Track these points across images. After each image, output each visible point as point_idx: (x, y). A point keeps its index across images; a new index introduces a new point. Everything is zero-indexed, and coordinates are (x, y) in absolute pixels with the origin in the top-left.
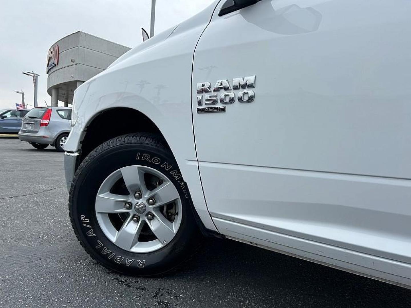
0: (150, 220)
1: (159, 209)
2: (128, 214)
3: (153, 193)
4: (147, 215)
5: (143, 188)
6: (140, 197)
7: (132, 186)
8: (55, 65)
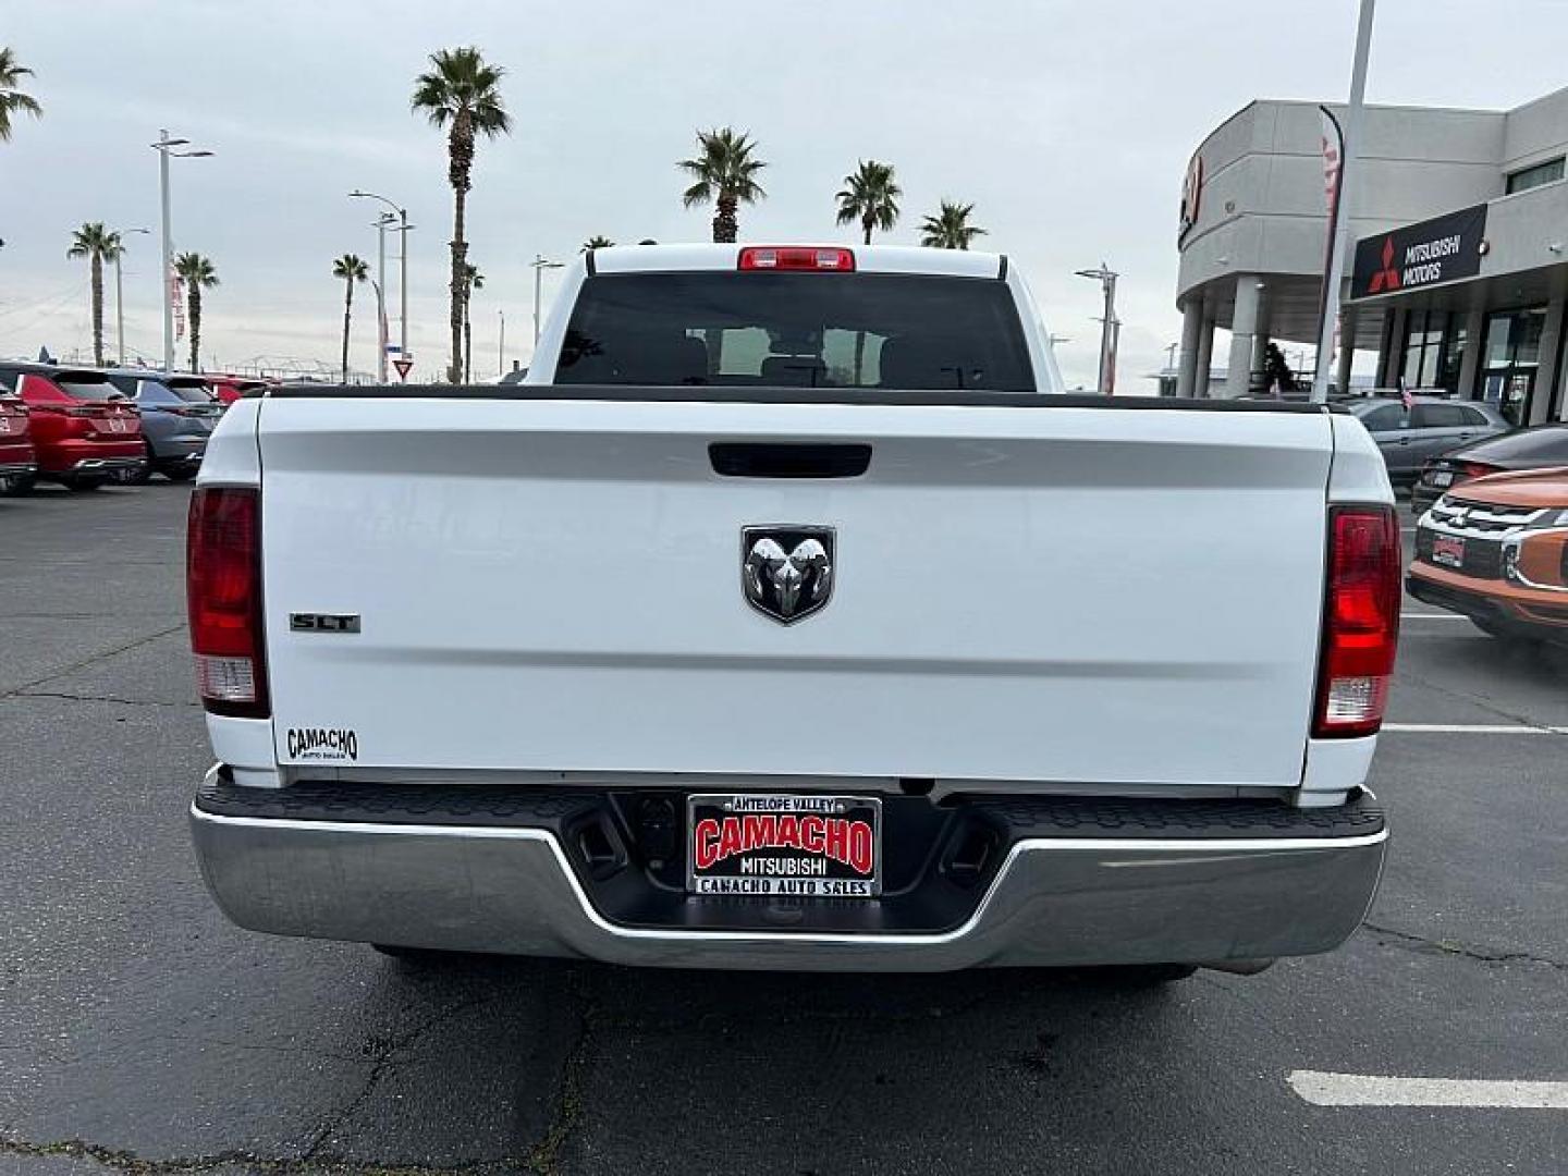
8: (1190, 226)
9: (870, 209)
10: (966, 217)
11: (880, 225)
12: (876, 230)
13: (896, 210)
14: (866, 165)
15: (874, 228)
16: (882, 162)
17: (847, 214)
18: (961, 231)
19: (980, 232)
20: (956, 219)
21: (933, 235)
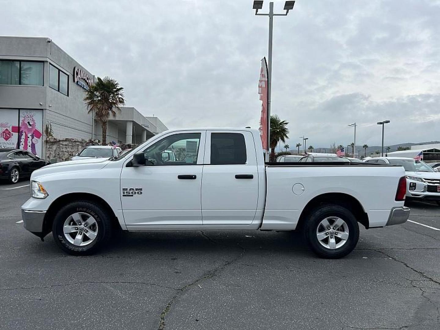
0: (86, 232)
1: (89, 228)
2: (77, 232)
3: (86, 222)
4: (85, 231)
5: (82, 221)
6: (81, 224)
7: (77, 221)
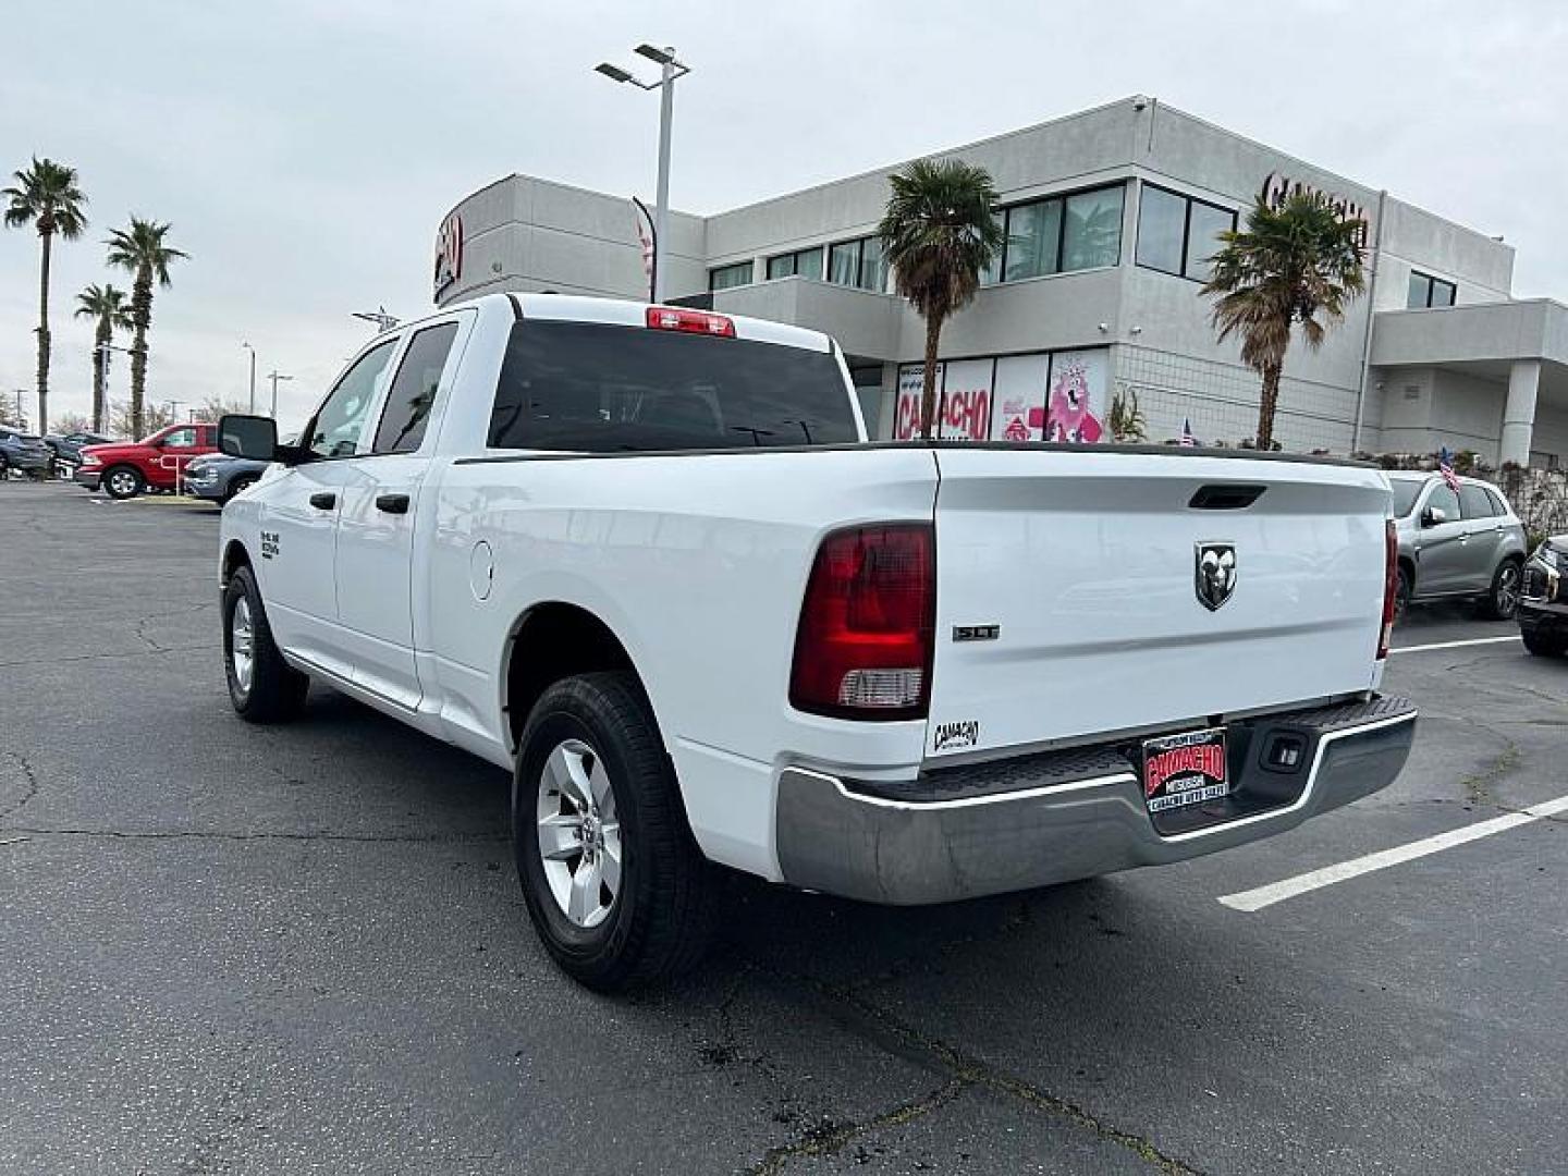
8: (453, 280)
9: (47, 212)
10: (163, 237)
11: (62, 233)
12: (57, 238)
13: (83, 219)
14: (41, 162)
15: (53, 235)
16: (62, 163)
17: (18, 215)
18: (158, 250)
19: (183, 255)
20: (151, 237)
21: (122, 251)
